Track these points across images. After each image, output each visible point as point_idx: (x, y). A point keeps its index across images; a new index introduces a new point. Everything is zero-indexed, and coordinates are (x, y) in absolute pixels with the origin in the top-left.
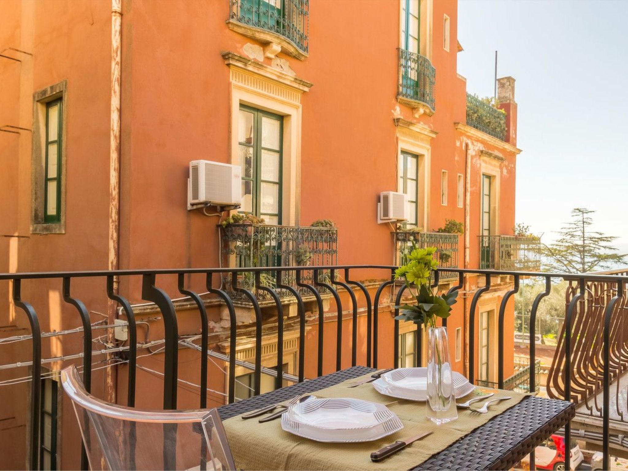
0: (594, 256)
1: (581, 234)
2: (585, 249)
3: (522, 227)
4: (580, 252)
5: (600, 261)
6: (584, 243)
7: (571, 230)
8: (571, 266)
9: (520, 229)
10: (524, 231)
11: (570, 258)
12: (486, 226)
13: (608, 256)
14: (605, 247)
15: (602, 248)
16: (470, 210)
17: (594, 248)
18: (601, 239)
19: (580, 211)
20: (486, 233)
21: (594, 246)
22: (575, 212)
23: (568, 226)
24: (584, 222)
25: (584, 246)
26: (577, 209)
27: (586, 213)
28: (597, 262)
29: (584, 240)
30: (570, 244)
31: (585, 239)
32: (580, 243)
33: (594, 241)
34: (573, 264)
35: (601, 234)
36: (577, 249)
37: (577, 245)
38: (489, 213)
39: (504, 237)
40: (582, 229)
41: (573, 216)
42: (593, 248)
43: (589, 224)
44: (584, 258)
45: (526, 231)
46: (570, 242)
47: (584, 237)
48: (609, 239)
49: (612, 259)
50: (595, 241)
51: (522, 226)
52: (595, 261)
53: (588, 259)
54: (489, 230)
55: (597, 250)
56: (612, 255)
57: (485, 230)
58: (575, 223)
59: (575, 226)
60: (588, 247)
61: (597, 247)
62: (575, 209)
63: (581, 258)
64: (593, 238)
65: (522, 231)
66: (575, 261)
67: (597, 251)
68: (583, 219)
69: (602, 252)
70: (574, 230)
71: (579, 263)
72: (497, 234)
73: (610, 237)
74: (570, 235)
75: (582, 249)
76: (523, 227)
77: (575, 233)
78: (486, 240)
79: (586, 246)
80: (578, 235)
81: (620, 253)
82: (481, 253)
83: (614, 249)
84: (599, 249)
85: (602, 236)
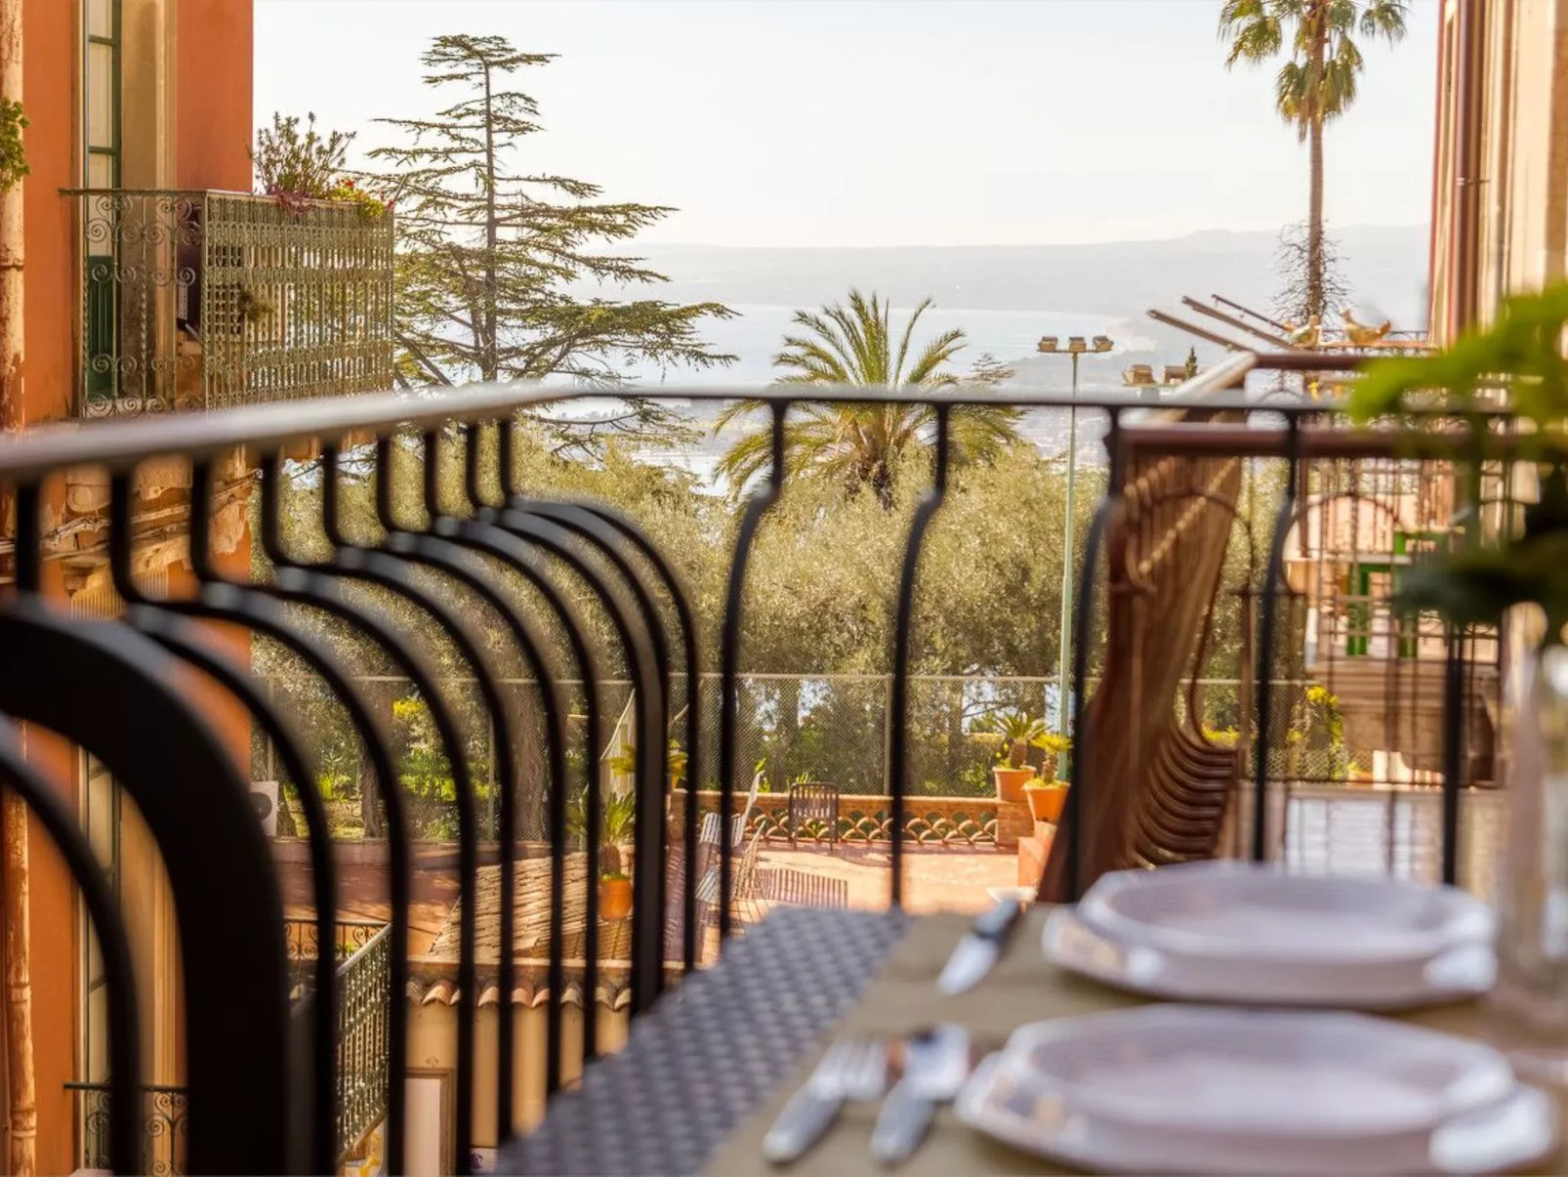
0: (540, 313)
1: (477, 190)
2: (499, 274)
3: (302, 140)
4: (468, 290)
5: (571, 343)
6: (492, 240)
7: (424, 163)
8: (421, 376)
9: (295, 155)
10: (318, 163)
11: (421, 325)
12: (98, 128)
13: (618, 312)
14: (597, 265)
15: (584, 272)
16: (25, 25)
17: (544, 267)
18: (580, 220)
19: (473, 54)
20: (99, 173)
21: (543, 257)
22: (447, 57)
23: (405, 140)
24: (490, 119)
25: (489, 258)
26: (458, 41)
27: (501, 64)
28: (556, 351)
29: (492, 224)
30: (422, 249)
31: (498, 214)
32: (468, 237)
33: (539, 228)
34: (437, 359)
35: (577, 189)
36: (453, 274)
37: (458, 253)
38: (115, 43)
39: (223, 202)
40: (483, 158)
41: (433, 80)
42: (535, 271)
43: (522, 128)
44: (492, 325)
45: (324, 167)
46: (419, 236)
47: (491, 207)
48: (620, 219)
49: (630, 329)
50: (549, 229)
51: (301, 130)
52: (550, 344)
53: (513, 334)
54: (115, 152)
55: (559, 279)
56: (637, 306)
57: (95, 151)
58: (447, 120)
59: (444, 142)
60: (510, 265)
61: (559, 263)
62: (445, 41)
63: (475, 326)
64: (536, 212)
65: (305, 162)
66: (452, 347)
67: (559, 286)
68: (489, 98)
69: (584, 289)
70: (440, 165)
71: (464, 355)
72: (161, 183)
73: (626, 209)
74: (417, 191)
75: (483, 274)
76: (311, 137)
77: (448, 183)
78: (98, 212)
79: (502, 259)
80: (460, 191)
81: (671, 296)
82: (83, 294)
83: (642, 274)
84: (568, 275)
85: (586, 202)
